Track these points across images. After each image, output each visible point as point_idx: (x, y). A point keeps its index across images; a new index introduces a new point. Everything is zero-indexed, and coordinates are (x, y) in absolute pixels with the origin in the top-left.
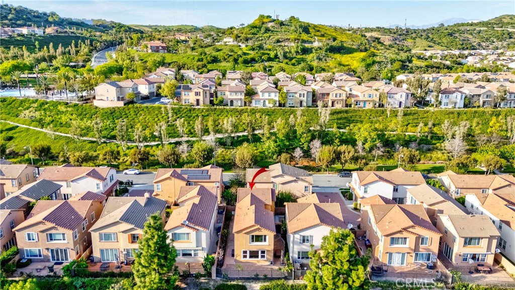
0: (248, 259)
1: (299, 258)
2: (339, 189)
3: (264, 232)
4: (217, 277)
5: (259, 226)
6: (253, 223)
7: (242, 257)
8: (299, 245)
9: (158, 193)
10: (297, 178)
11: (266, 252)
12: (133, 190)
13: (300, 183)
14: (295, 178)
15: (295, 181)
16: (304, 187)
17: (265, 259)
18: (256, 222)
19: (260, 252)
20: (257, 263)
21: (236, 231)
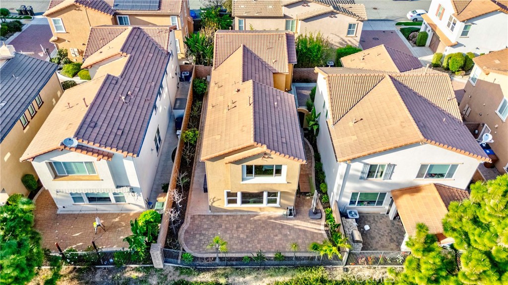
0: (239, 205)
1: (352, 203)
2: (394, 23)
3: (275, 159)
4: (165, 262)
5: (264, 148)
6: (251, 141)
7: (226, 201)
8: (358, 182)
9: (61, 37)
10: (334, 7)
11: (279, 194)
12: (32, 26)
13: (340, 16)
14: (331, 8)
15: (331, 14)
16: (347, 26)
17: (277, 205)
18: (259, 137)
19: (265, 194)
20: (259, 211)
21: (208, 157)
